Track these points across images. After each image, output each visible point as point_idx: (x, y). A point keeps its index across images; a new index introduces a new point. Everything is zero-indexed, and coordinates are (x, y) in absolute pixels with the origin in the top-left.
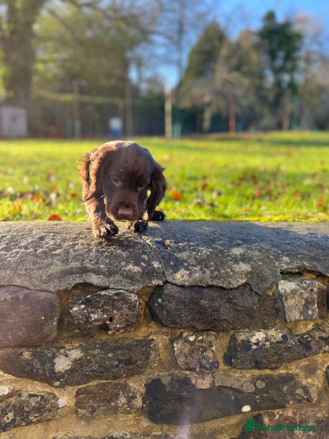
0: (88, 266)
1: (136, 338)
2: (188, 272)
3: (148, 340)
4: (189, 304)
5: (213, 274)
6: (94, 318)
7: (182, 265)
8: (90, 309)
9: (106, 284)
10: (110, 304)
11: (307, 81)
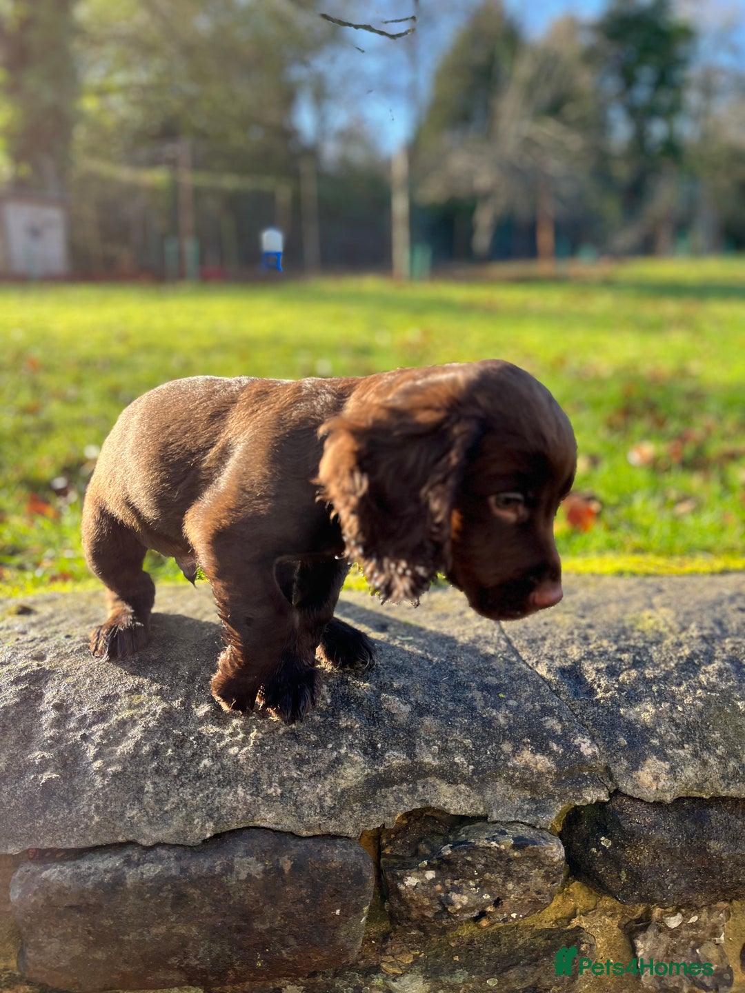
0: (426, 760)
1: (538, 926)
2: (667, 766)
3: (568, 931)
4: (681, 854)
5: (725, 768)
6: (461, 903)
7: (647, 743)
8: (448, 882)
9: (478, 809)
10: (499, 868)
11: (705, 137)
